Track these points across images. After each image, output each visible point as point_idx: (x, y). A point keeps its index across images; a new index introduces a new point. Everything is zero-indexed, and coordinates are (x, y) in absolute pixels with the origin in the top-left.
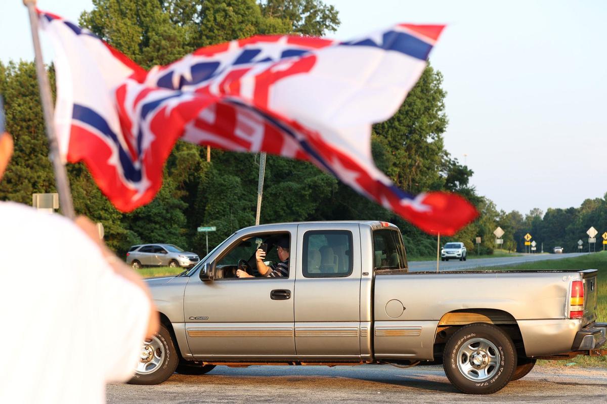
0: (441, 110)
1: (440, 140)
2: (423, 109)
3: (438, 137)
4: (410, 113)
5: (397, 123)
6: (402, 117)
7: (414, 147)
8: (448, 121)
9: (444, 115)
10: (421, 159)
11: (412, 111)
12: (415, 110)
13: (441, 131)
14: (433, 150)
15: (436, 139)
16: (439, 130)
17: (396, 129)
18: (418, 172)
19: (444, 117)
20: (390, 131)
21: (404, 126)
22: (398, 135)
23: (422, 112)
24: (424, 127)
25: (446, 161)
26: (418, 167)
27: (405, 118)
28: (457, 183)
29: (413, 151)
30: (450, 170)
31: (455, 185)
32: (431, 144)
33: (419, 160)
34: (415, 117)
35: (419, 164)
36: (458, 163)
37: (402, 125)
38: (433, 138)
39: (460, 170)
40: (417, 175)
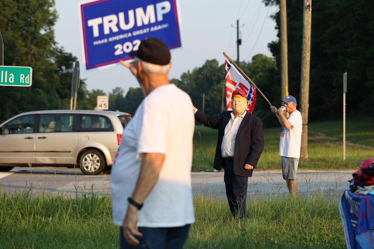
0: (51, 6)
1: (52, 32)
2: (37, 5)
3: (50, 29)
4: (27, 9)
5: (15, 18)
6: (20, 12)
7: (30, 37)
8: (58, 15)
9: (55, 11)
10: (36, 48)
11: (28, 7)
12: (31, 7)
13: (52, 24)
14: (46, 41)
15: (48, 31)
16: (51, 23)
17: (15, 22)
18: (34, 59)
19: (54, 13)
20: (10, 25)
21: (22, 20)
22: (17, 27)
23: (36, 8)
24: (38, 21)
25: (54, 49)
26: (33, 55)
27: (22, 13)
28: (64, 68)
29: (29, 42)
30: (57, 57)
31: (62, 70)
32: (44, 35)
33: (34, 49)
34: (31, 12)
35: (34, 52)
36: (64, 50)
37: (20, 19)
38: (45, 30)
39: (66, 57)
40: (32, 61)
